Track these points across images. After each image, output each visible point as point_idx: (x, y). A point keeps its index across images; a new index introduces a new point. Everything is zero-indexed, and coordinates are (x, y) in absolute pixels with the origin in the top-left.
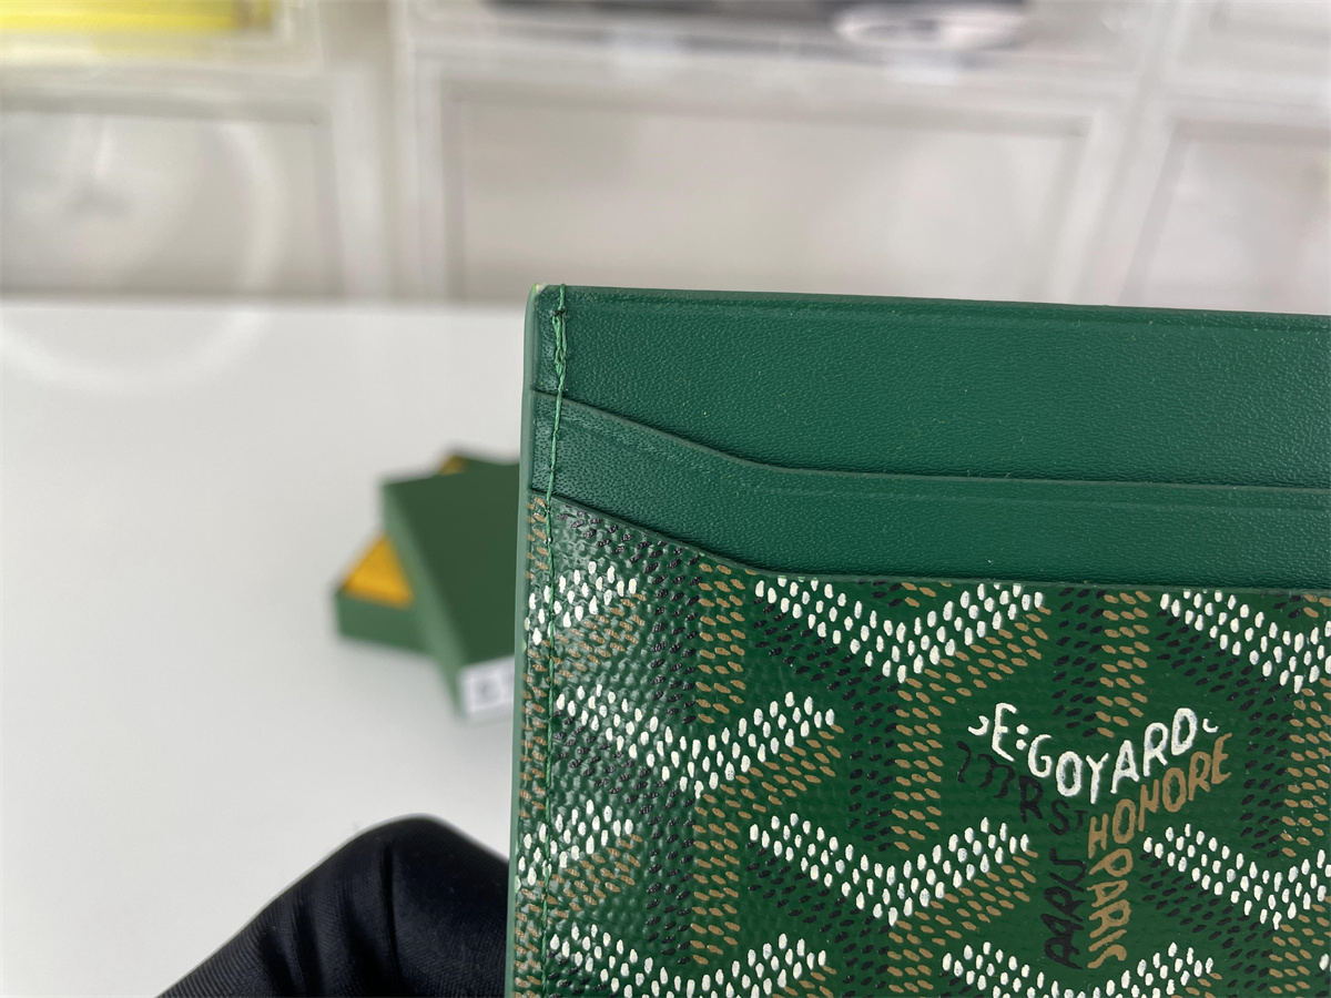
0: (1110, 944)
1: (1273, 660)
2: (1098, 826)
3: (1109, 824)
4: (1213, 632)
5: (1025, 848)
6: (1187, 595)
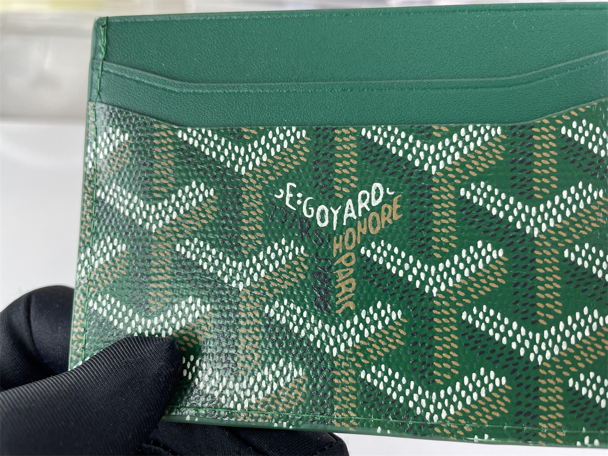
0: (346, 301)
1: (420, 158)
2: (338, 241)
3: (343, 240)
4: (388, 146)
5: (302, 252)
6: (374, 128)
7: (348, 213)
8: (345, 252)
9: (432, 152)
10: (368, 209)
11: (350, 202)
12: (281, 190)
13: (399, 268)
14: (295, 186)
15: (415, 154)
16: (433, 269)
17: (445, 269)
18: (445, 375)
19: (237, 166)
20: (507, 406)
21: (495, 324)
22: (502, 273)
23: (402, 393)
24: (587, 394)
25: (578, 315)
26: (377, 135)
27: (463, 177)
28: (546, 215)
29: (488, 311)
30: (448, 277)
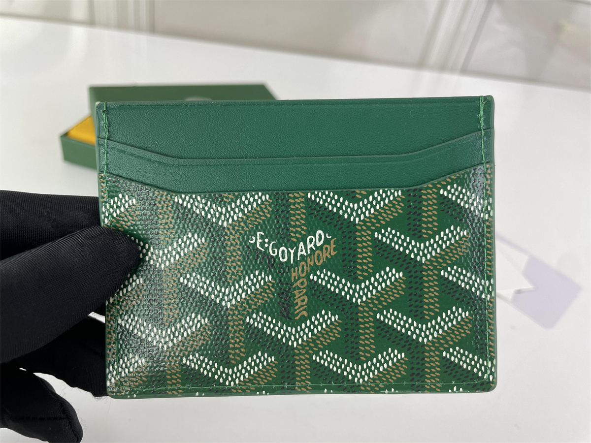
0: (302, 311)
1: (348, 213)
2: (294, 271)
3: (298, 270)
4: (326, 205)
5: (270, 280)
6: (316, 193)
7: (301, 252)
8: (299, 278)
9: (356, 209)
10: (314, 249)
11: (302, 244)
12: (253, 238)
13: (336, 287)
14: (263, 234)
15: (344, 210)
16: (358, 287)
17: (366, 286)
18: (366, 354)
19: (220, 221)
20: (405, 370)
21: (398, 320)
22: (402, 287)
23: (340, 367)
24: (455, 360)
25: (449, 312)
26: (319, 198)
27: (377, 225)
28: (430, 248)
29: (393, 312)
30: (367, 292)
